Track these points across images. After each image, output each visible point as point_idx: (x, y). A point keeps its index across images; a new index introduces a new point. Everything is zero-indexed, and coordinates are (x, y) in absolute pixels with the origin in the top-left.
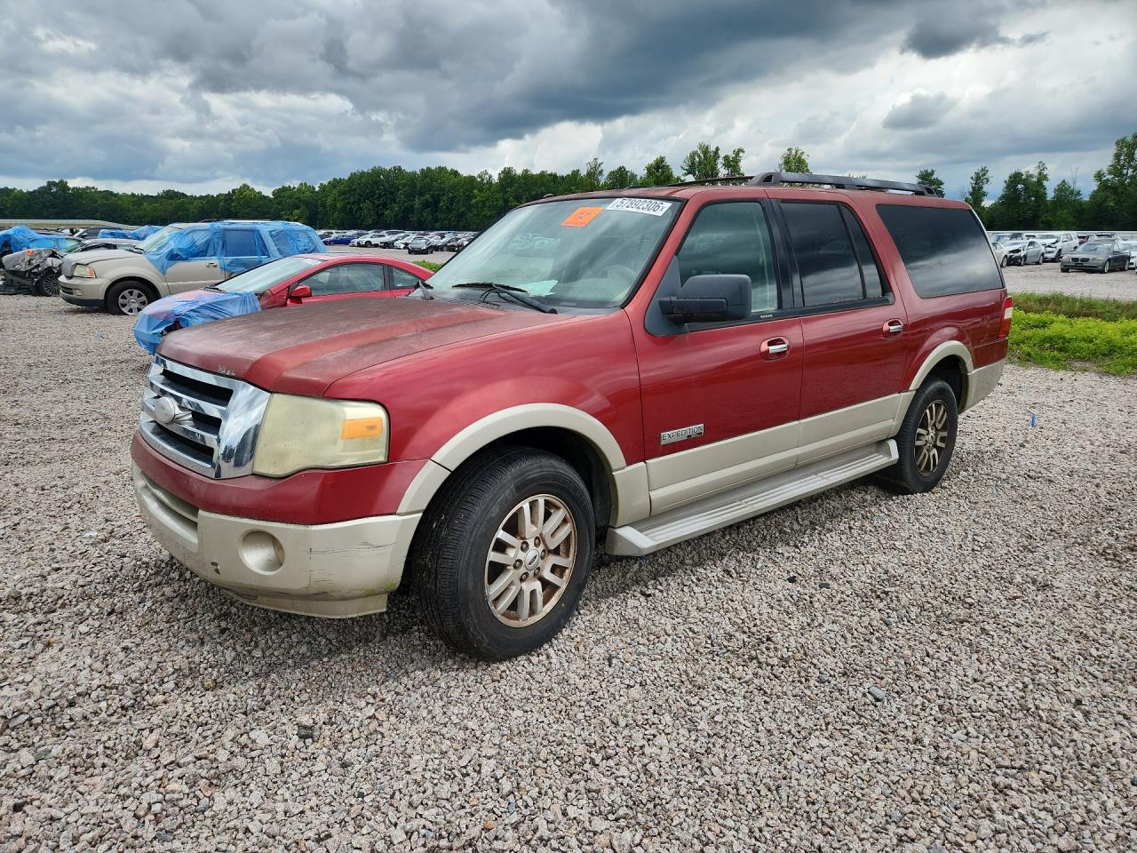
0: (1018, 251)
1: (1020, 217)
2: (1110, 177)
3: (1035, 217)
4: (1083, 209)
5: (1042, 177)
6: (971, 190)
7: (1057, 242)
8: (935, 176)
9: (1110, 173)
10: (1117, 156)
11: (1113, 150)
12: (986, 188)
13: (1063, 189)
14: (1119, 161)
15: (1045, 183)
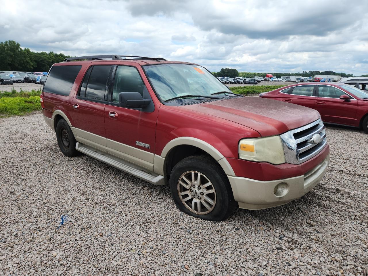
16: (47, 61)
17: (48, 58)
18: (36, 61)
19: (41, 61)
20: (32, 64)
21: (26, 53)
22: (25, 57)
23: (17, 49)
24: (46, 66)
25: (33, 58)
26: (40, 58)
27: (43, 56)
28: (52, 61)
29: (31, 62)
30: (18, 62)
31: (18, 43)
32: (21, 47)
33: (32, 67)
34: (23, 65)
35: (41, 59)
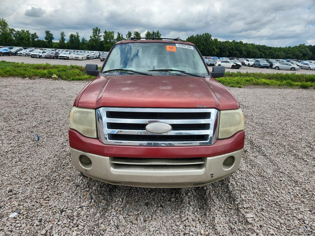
0: (88, 56)
1: (75, 46)
2: (93, 38)
3: (79, 46)
4: (89, 45)
5: (78, 36)
6: (61, 38)
7: (95, 54)
8: (50, 33)
9: (93, 37)
10: (94, 33)
11: (92, 31)
12: (65, 37)
13: (83, 40)
14: (94, 34)
15: (79, 38)
16: (228, 48)
17: (230, 46)
18: (219, 48)
19: (223, 48)
20: (216, 51)
21: (215, 42)
22: (213, 45)
23: (209, 39)
24: (226, 52)
25: (218, 46)
26: (223, 45)
27: (226, 45)
28: (232, 48)
29: (216, 49)
30: (207, 50)
31: (210, 35)
32: (212, 38)
33: (216, 53)
34: (210, 52)
35: (224, 47)
